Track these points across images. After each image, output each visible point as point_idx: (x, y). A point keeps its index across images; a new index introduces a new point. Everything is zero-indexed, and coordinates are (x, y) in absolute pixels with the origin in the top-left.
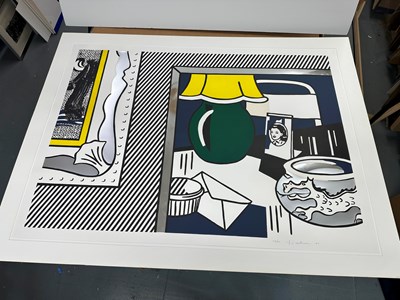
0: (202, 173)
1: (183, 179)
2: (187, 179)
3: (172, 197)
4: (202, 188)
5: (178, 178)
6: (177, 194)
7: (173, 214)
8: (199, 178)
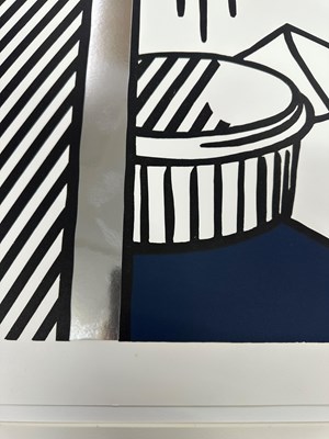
0: (287, 30)
1: (195, 58)
2: (215, 60)
3: (145, 146)
4: (299, 99)
5: (172, 58)
6: (171, 132)
7: (157, 235)
8: (276, 55)
